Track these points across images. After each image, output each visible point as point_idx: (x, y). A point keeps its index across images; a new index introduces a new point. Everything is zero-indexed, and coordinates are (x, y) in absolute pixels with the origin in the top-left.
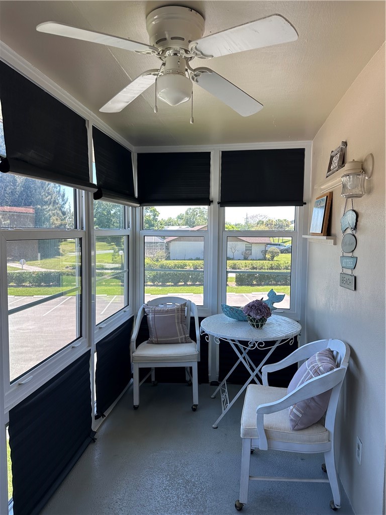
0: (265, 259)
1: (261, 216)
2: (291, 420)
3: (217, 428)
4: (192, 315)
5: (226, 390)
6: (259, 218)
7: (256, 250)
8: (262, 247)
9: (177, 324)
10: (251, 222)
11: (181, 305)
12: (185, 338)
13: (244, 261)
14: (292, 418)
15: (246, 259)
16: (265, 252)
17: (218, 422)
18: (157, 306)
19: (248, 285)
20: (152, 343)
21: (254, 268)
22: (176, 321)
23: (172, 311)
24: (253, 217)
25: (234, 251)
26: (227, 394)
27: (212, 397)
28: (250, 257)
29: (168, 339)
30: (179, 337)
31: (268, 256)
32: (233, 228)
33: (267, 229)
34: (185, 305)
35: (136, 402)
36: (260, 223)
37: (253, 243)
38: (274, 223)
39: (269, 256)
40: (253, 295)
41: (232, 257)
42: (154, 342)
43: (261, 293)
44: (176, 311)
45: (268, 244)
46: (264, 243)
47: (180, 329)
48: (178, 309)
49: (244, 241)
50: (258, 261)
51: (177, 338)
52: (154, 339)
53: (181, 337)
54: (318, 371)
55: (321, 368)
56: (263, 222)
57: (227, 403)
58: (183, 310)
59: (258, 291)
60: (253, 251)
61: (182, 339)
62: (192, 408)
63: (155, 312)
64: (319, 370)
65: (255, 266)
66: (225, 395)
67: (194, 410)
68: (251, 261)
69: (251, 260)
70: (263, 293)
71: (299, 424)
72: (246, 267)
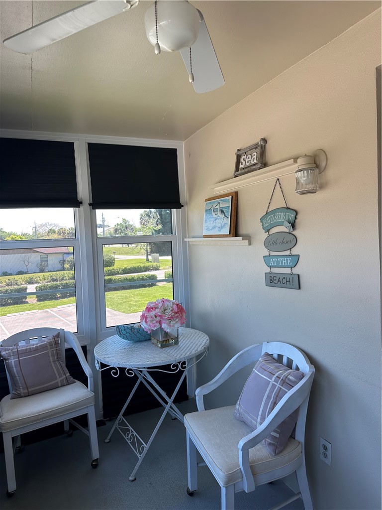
0: (64, 269)
1: (51, 224)
2: (270, 444)
3: (135, 480)
4: (67, 346)
5: (131, 428)
6: (48, 226)
7: (53, 261)
8: (60, 257)
9: (52, 363)
10: (40, 230)
11: (54, 337)
12: (67, 378)
13: (42, 274)
14: (269, 441)
15: (42, 271)
16: (63, 262)
17: (134, 472)
18: (17, 344)
19: (51, 299)
20: (20, 396)
21: (54, 280)
22: (52, 360)
23: (44, 347)
24: (42, 226)
25: (27, 264)
26: (135, 433)
27: (107, 441)
28: (47, 269)
29: (42, 386)
30: (59, 380)
31: (66, 266)
32: (21, 238)
33: (60, 237)
34: (58, 335)
35: (12, 486)
36: (52, 231)
37: (49, 254)
38: (67, 232)
39: (68, 266)
40: (59, 309)
41: (26, 271)
42: (22, 395)
43: (68, 305)
44: (49, 347)
45: (65, 253)
46: (61, 253)
47: (58, 369)
48: (51, 344)
49: (39, 252)
50: (58, 272)
51: (55, 382)
52: (22, 391)
53: (61, 378)
54: (287, 381)
55: (291, 378)
56: (54, 232)
57: (140, 444)
58: (56, 344)
59: (63, 304)
60: (50, 262)
61: (62, 381)
62: (92, 465)
63: (18, 354)
64: (289, 379)
65: (55, 278)
66: (133, 435)
67: (95, 466)
68: (50, 273)
69: (48, 272)
70: (70, 305)
71: (278, 447)
72: (45, 280)
